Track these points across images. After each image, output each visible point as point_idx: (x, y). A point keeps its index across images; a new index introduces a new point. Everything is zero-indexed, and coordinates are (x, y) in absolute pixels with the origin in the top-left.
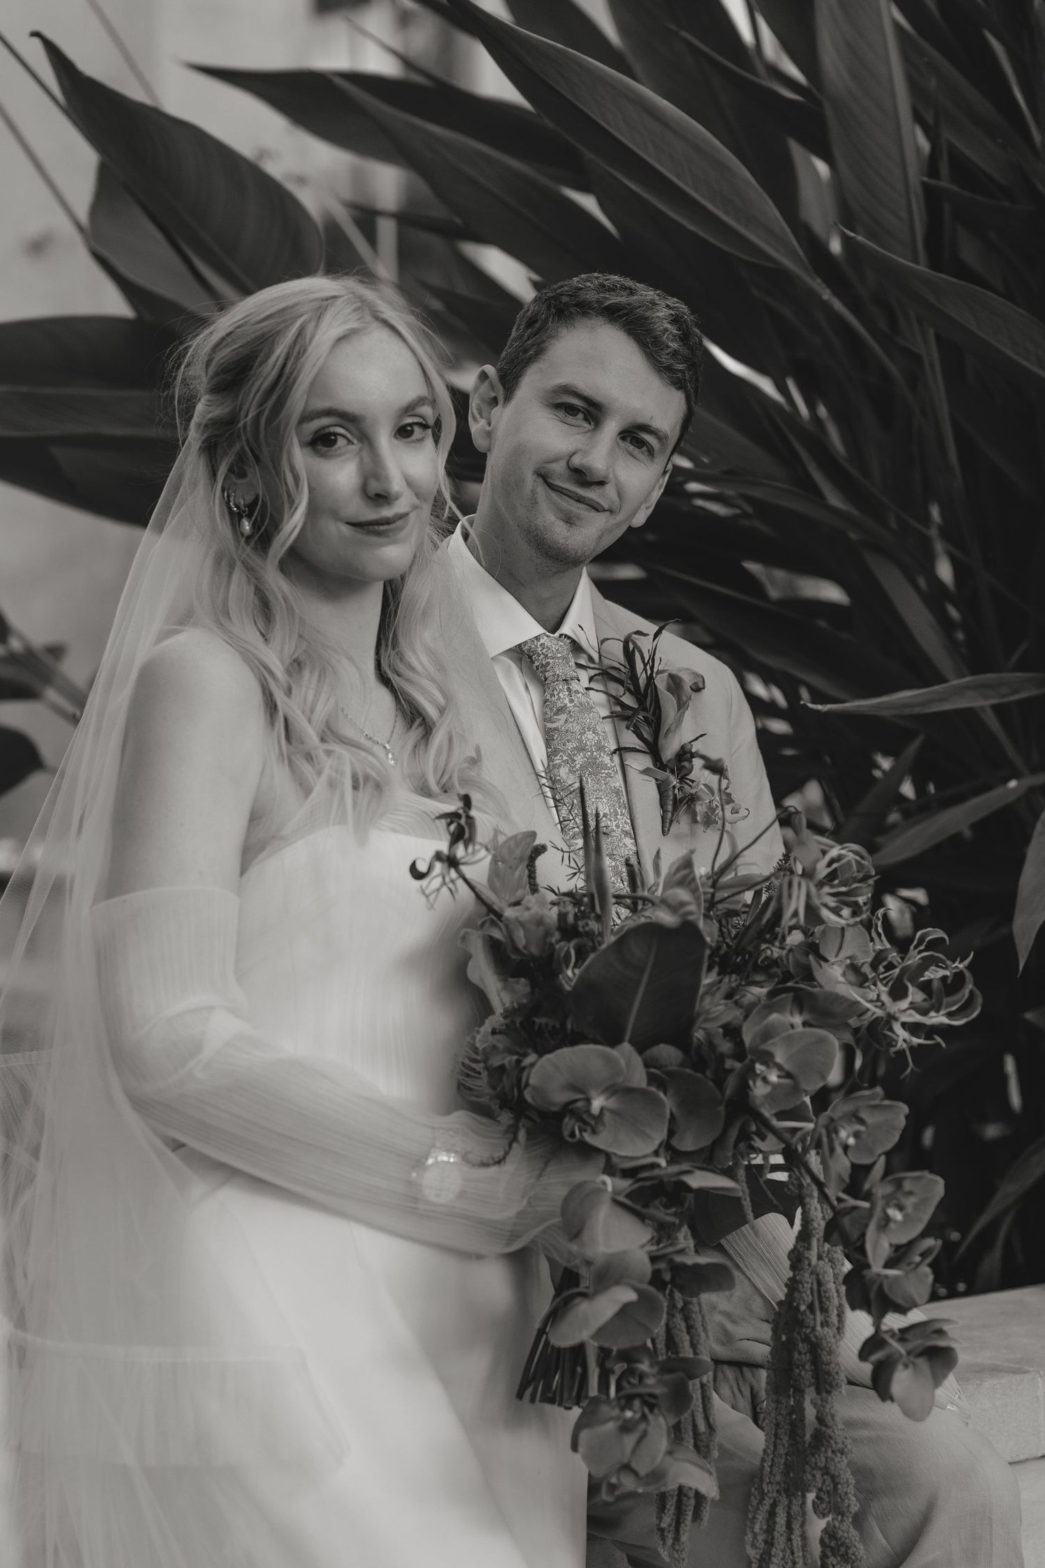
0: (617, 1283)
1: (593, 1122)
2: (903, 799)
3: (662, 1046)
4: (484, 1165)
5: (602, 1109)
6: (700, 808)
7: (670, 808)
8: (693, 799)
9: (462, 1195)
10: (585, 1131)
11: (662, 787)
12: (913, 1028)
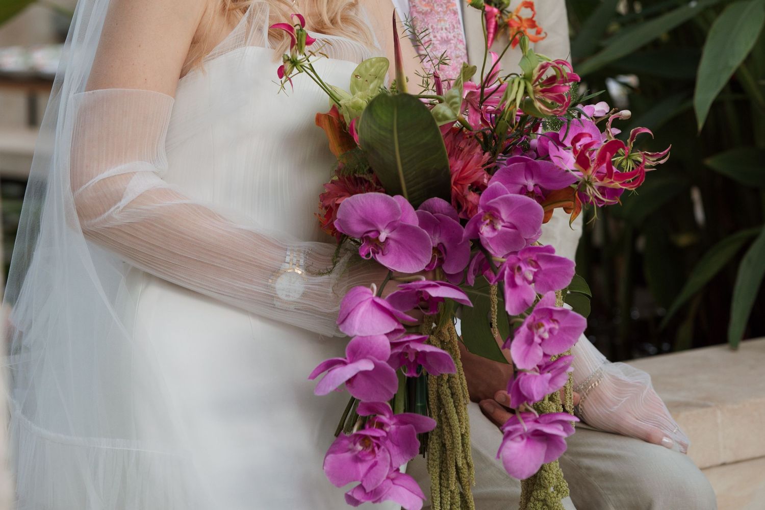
0: (364, 357)
1: (379, 247)
2: (618, 15)
3: (436, 198)
4: (320, 274)
5: (387, 238)
6: (511, 32)
7: (492, 30)
8: (507, 25)
9: (304, 295)
10: (378, 253)
11: (487, 17)
12: (602, 190)
